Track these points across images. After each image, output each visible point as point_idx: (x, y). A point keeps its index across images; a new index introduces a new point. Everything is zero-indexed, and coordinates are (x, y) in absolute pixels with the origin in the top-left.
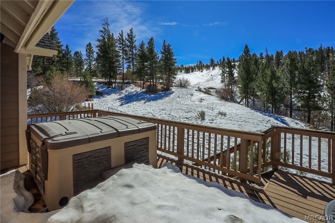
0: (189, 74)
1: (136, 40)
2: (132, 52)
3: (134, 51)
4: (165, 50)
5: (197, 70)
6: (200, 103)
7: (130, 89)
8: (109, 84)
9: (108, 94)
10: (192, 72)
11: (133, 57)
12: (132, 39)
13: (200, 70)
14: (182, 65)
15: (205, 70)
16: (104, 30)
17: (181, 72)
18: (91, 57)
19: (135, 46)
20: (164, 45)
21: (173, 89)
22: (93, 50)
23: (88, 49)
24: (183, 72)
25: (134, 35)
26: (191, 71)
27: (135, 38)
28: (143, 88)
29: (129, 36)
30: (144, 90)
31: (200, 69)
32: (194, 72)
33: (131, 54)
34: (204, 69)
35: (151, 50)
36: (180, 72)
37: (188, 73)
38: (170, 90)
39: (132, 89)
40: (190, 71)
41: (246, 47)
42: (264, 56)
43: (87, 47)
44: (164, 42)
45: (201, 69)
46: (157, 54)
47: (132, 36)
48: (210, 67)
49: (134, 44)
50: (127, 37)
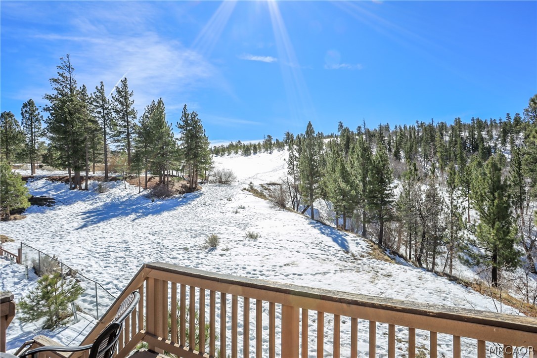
0: (249, 157)
1: (133, 101)
2: (128, 122)
3: (130, 119)
4: (186, 122)
5: (263, 150)
6: (234, 215)
7: (120, 191)
8: (75, 181)
9: (67, 202)
10: (255, 153)
11: (128, 130)
12: (126, 98)
13: (267, 151)
14: (239, 141)
15: (276, 150)
16: (61, 78)
17: (236, 153)
18: (35, 127)
19: (133, 110)
20: (185, 114)
21: (204, 188)
22: (40, 115)
23: (26, 111)
24: (240, 152)
25: (129, 90)
26: (252, 152)
27: (132, 96)
28: (145, 189)
29: (119, 92)
30: (145, 193)
31: (267, 148)
32: (258, 153)
33: (125, 126)
34: (274, 148)
35: (159, 122)
36: (234, 152)
37: (248, 155)
38: (198, 190)
39: (125, 191)
40: (250, 153)
41: (310, 125)
42: (363, 130)
43: (24, 107)
44: (185, 108)
45: (270, 148)
46: (171, 128)
47: (126, 93)
48: (284, 146)
49: (132, 107)
50: (115, 94)
